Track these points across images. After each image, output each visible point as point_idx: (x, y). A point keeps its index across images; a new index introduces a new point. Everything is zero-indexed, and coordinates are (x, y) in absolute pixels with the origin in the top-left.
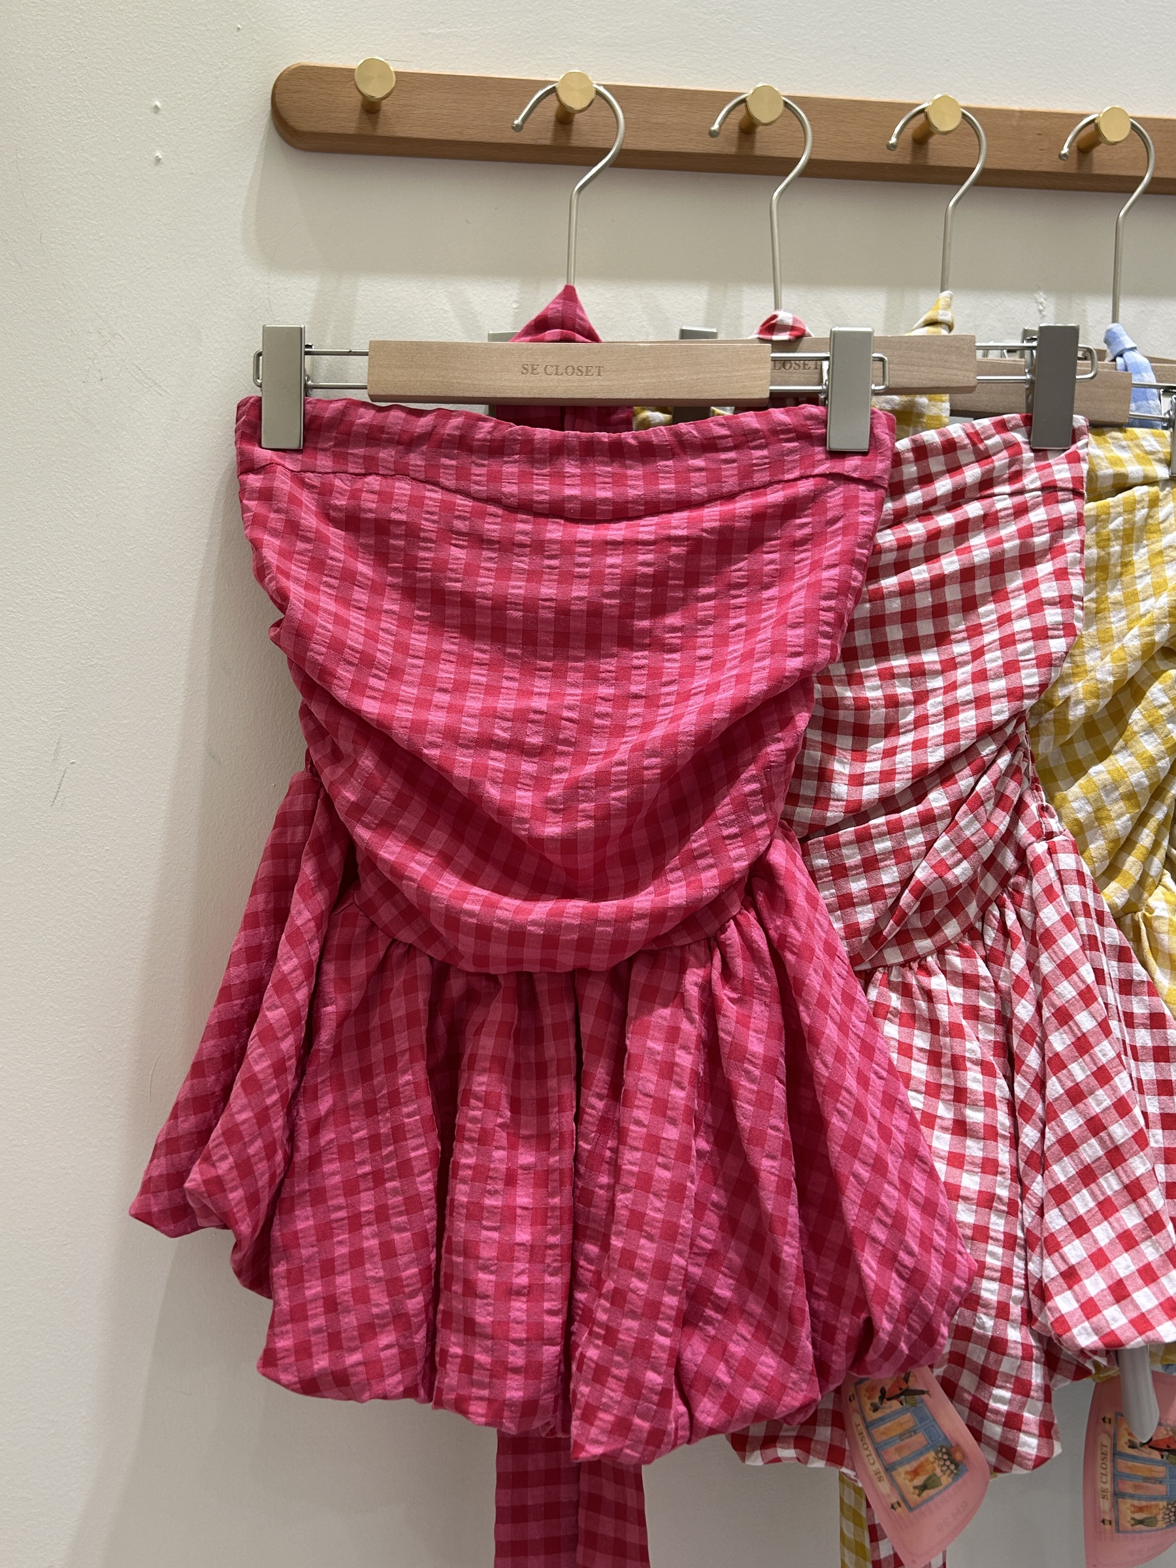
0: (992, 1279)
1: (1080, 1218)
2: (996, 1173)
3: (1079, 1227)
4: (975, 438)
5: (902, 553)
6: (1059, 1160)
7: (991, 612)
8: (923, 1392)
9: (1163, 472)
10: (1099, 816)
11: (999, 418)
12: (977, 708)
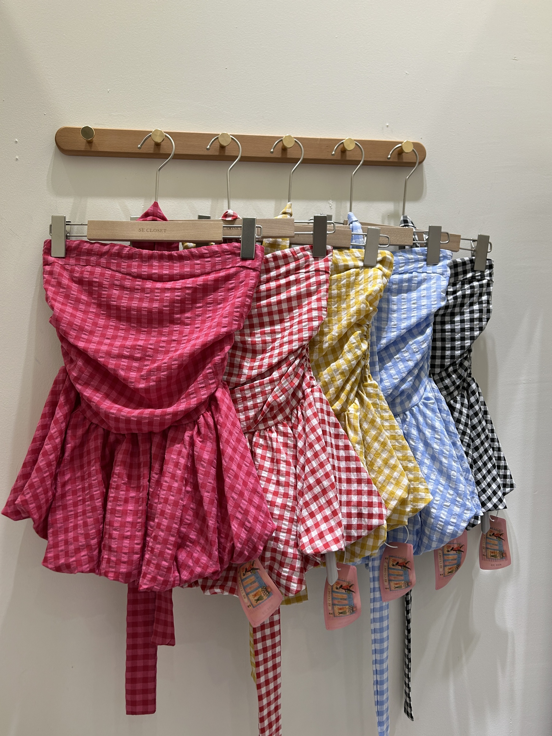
0: (284, 532)
1: (313, 512)
2: (288, 498)
3: (312, 515)
4: (294, 253)
5: (268, 292)
6: (307, 493)
7: (297, 312)
8: (257, 569)
9: (361, 264)
10: (332, 380)
11: (302, 246)
12: (289, 344)
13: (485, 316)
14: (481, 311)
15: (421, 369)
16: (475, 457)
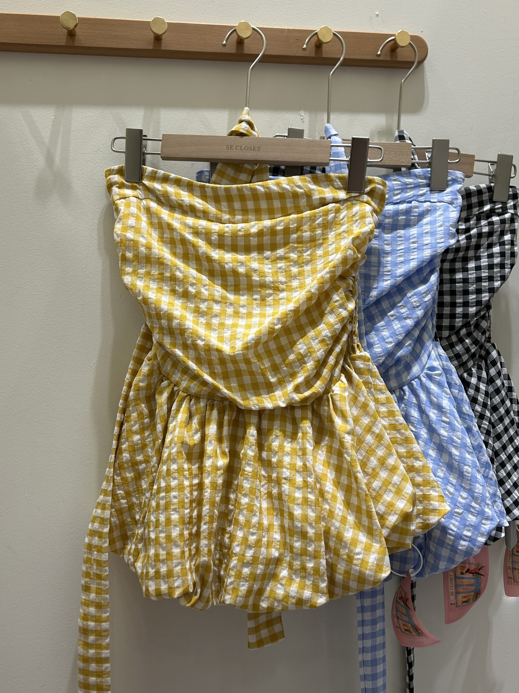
9: (344, 196)
10: (310, 351)
13: (508, 262)
14: (502, 254)
15: (424, 329)
16: (497, 448)
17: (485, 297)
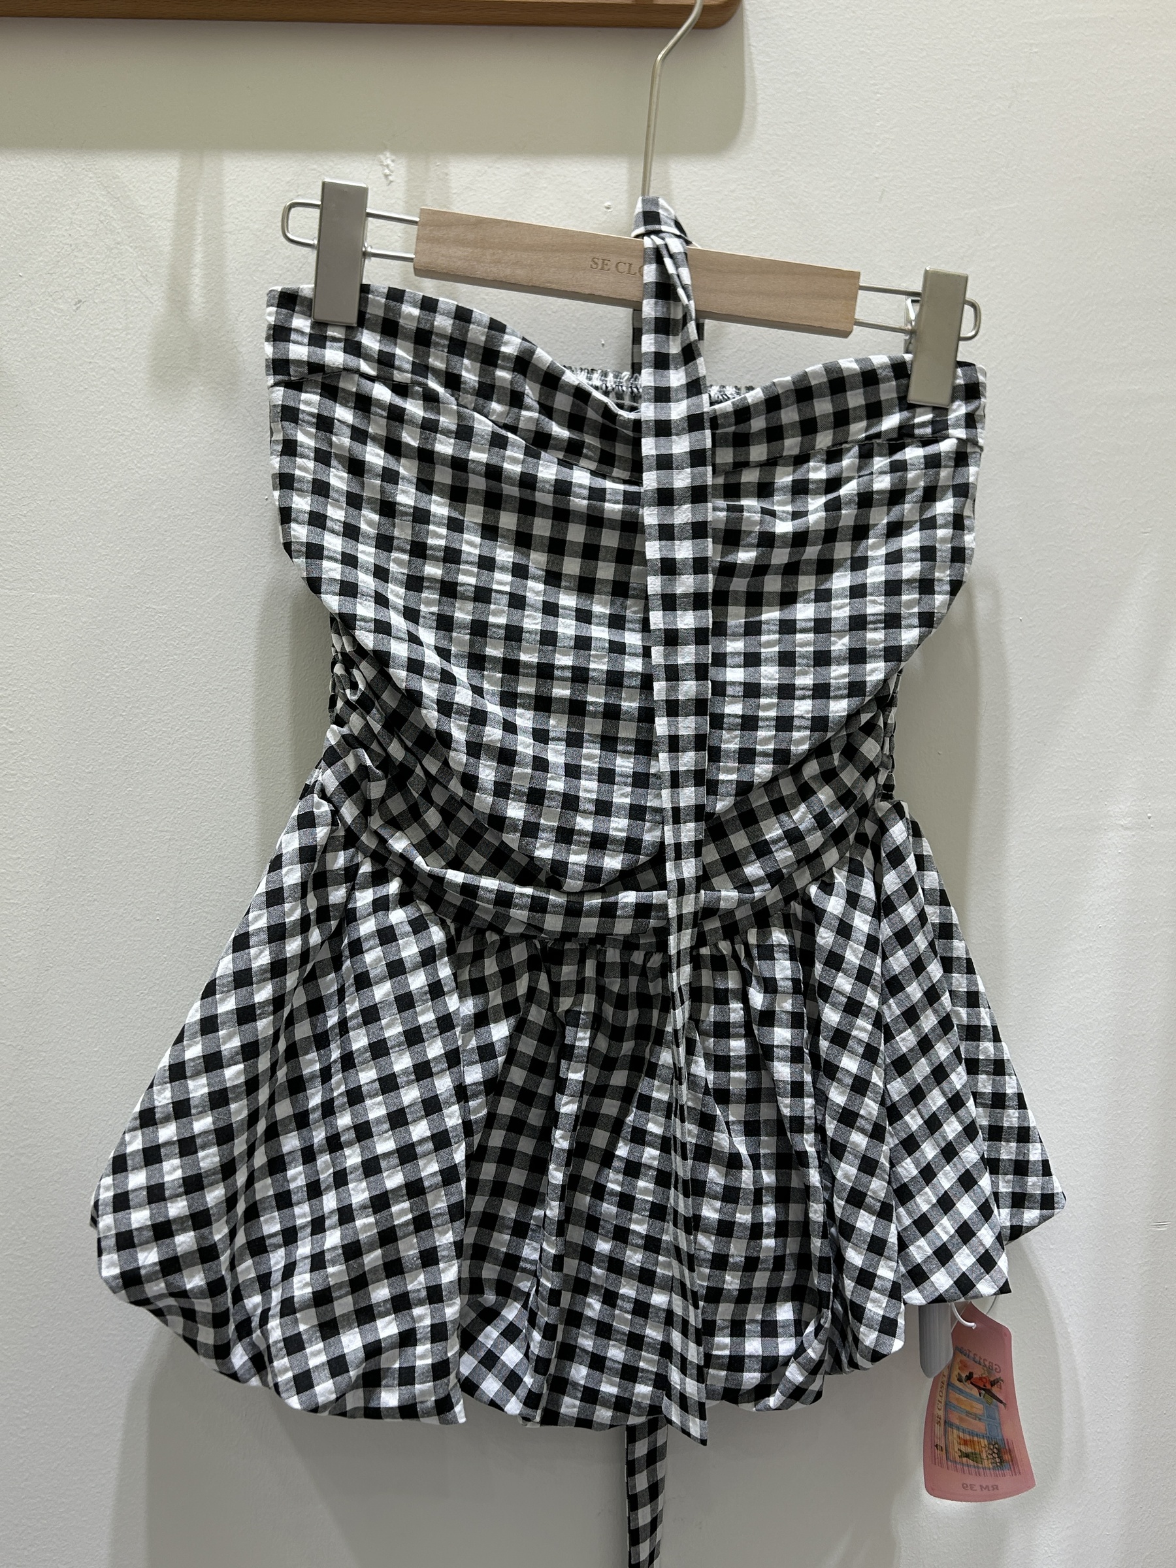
13: (943, 575)
14: (927, 553)
17: (873, 671)
